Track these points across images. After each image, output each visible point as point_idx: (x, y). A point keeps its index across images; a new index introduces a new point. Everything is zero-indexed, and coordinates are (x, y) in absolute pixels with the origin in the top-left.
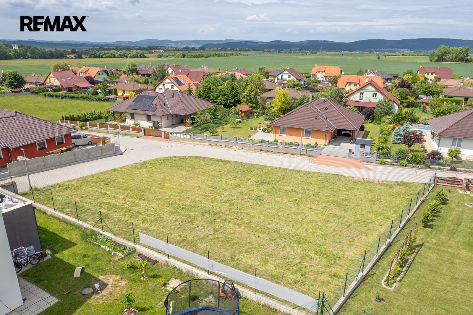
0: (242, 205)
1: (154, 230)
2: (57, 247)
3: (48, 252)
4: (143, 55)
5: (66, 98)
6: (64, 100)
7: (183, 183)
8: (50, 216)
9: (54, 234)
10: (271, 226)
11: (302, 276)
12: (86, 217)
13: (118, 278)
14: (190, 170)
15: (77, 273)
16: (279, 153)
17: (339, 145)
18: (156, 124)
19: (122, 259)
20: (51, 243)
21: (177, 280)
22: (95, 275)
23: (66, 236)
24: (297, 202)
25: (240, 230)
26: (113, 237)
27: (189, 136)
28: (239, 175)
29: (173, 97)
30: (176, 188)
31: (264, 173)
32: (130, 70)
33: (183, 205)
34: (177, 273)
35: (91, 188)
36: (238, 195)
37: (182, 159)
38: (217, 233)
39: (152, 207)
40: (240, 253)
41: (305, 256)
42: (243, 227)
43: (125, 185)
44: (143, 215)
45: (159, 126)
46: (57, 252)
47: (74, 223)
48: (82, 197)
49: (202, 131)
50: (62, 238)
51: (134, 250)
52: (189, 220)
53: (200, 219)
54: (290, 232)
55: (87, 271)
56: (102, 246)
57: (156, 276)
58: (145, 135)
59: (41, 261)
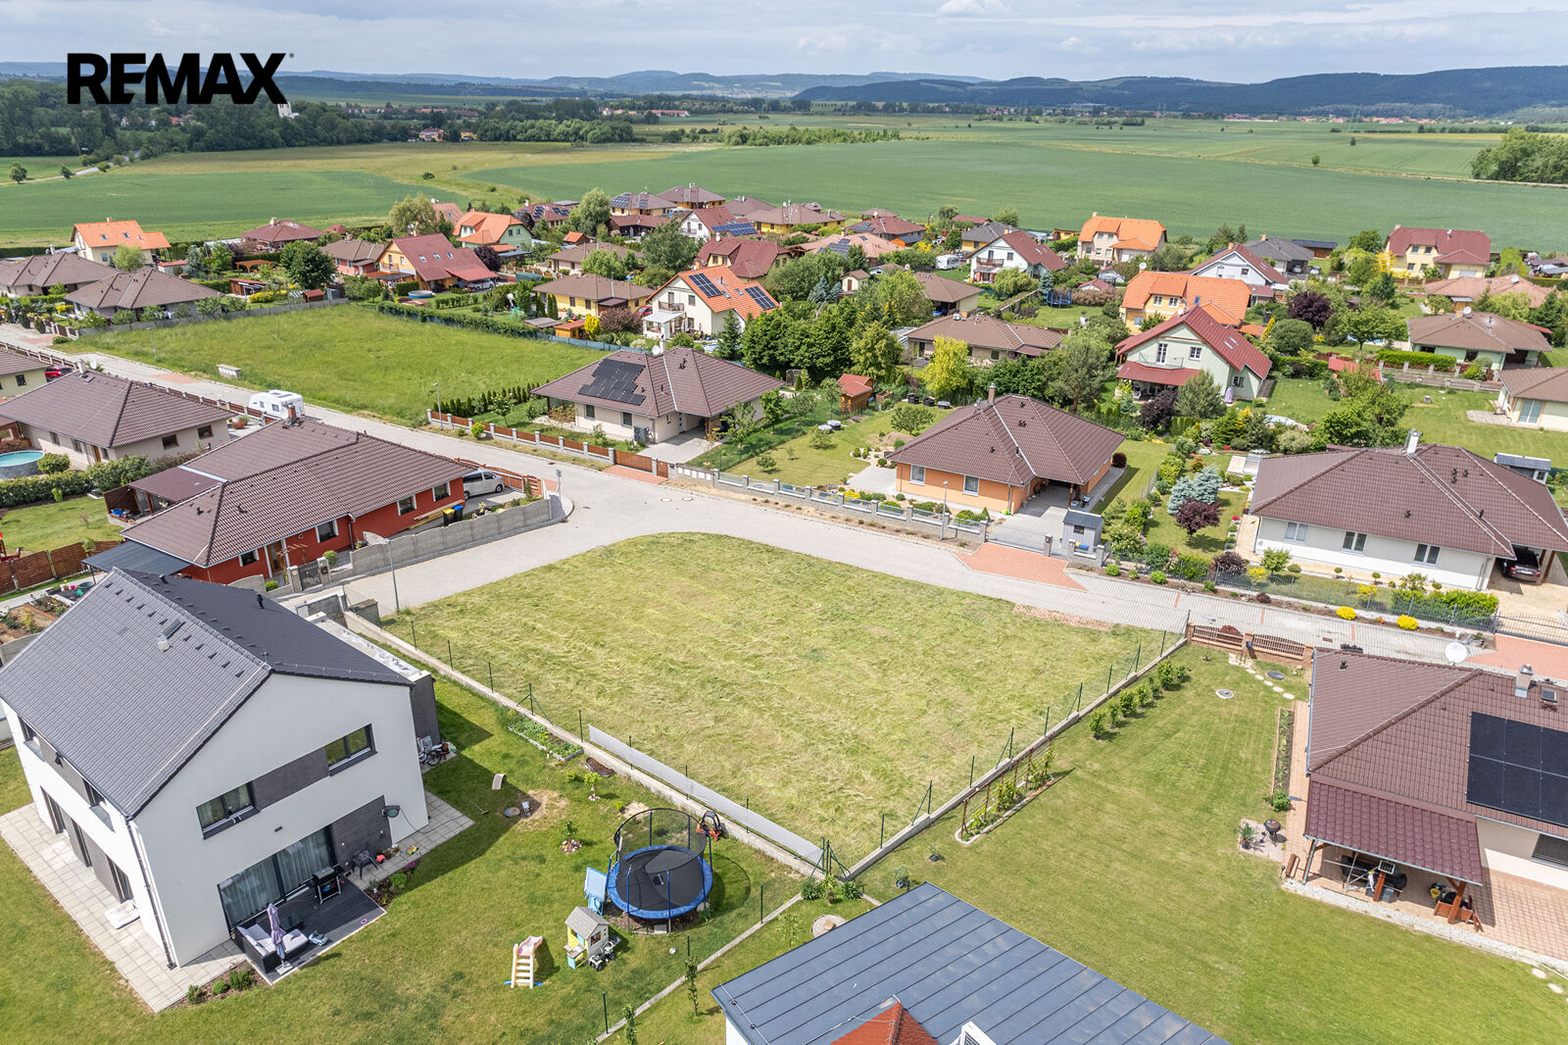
0: (778, 669)
1: (615, 712)
2: (463, 738)
3: (451, 746)
4: (629, 132)
5: (431, 321)
6: (428, 326)
7: (681, 608)
8: (444, 677)
9: (455, 714)
10: (815, 717)
11: (836, 810)
12: (502, 679)
13: (556, 795)
14: (698, 574)
15: (496, 785)
16: (898, 531)
17: (1039, 515)
18: (642, 435)
19: (562, 765)
20: (453, 729)
21: (641, 805)
22: (522, 787)
23: (474, 719)
24: (883, 667)
25: (760, 722)
26: (548, 725)
27: (709, 477)
28: (793, 593)
29: (682, 367)
30: (664, 621)
31: (846, 590)
32: (590, 214)
33: (672, 661)
34: (641, 793)
35: (507, 614)
36: (776, 644)
37: (687, 540)
38: (721, 724)
39: (617, 664)
40: (750, 764)
41: (854, 778)
42: (766, 717)
43: (570, 607)
44: (599, 680)
45: (648, 439)
46: (464, 748)
47: (485, 695)
48: (492, 634)
49: (743, 457)
50: (468, 722)
51: (582, 752)
52: (677, 695)
53: (696, 696)
54: (846, 731)
55: (511, 780)
56: (531, 741)
57: (611, 796)
58: (616, 463)
59: (443, 761)
